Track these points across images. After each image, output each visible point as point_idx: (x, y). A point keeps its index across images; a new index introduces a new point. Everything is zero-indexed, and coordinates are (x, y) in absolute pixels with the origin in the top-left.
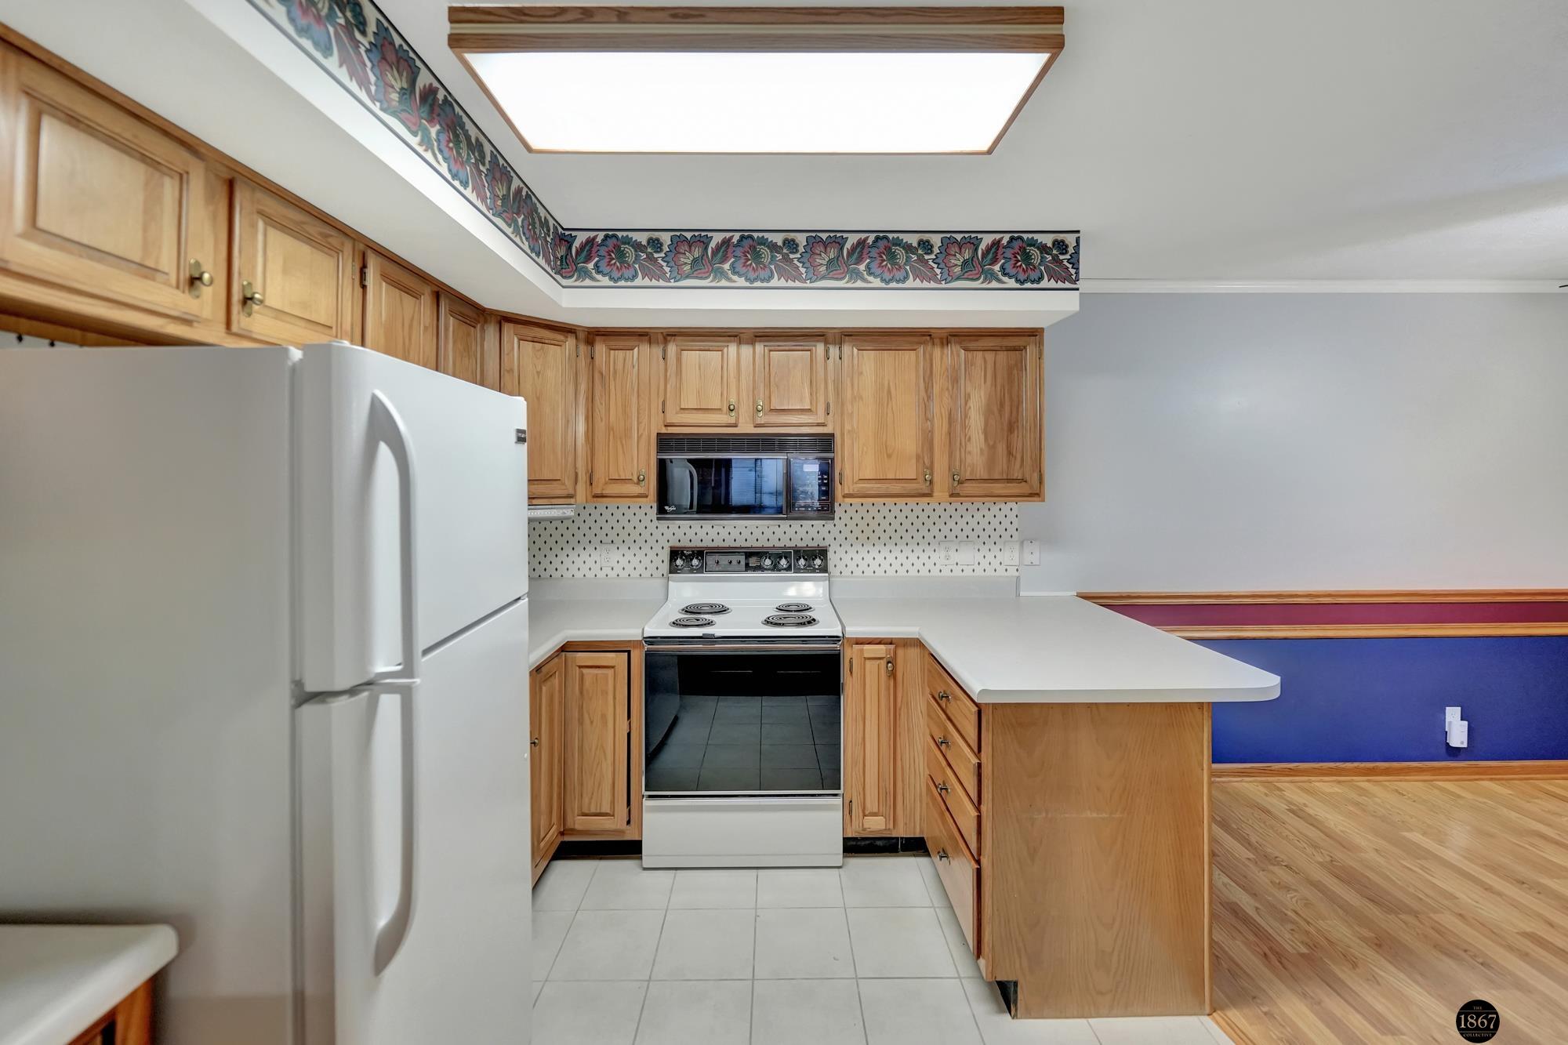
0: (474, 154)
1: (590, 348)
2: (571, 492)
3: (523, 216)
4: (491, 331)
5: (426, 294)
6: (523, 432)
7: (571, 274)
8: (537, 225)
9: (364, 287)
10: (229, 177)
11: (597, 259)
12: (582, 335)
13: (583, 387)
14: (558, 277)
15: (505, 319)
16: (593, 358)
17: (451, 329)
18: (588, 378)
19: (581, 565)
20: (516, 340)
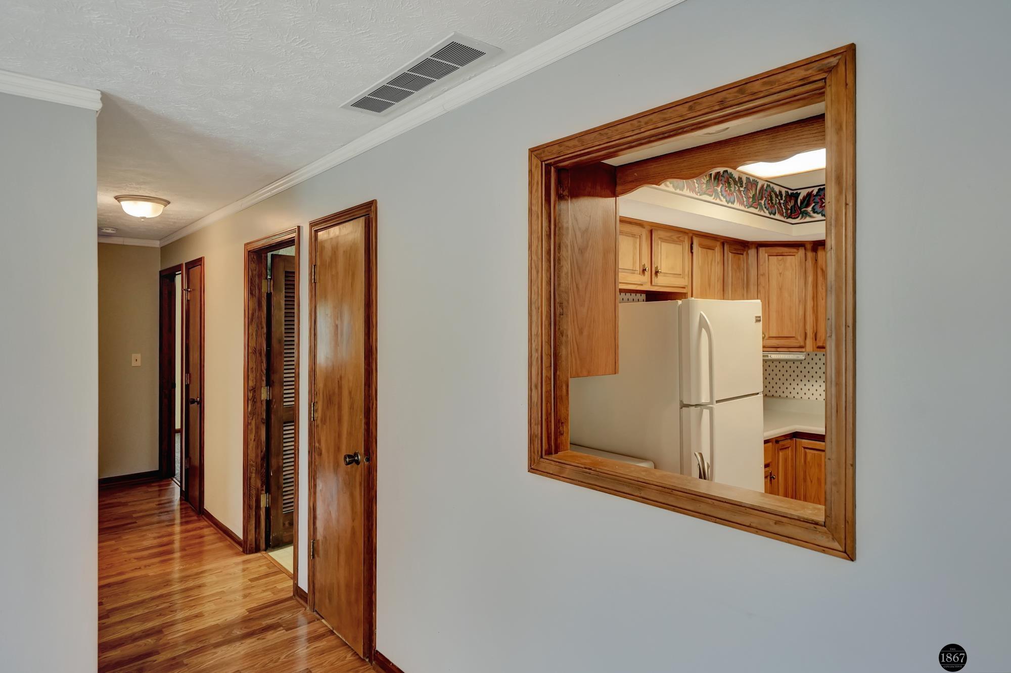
0: (737, 186)
1: (814, 253)
2: (802, 344)
3: (764, 199)
4: (752, 252)
5: (718, 246)
6: (760, 317)
7: (797, 216)
8: (774, 196)
9: (692, 253)
10: (651, 229)
11: (814, 204)
12: (809, 246)
13: (810, 279)
14: (790, 220)
15: (759, 245)
16: (816, 260)
17: (730, 259)
18: (814, 273)
19: (807, 391)
20: (766, 255)
